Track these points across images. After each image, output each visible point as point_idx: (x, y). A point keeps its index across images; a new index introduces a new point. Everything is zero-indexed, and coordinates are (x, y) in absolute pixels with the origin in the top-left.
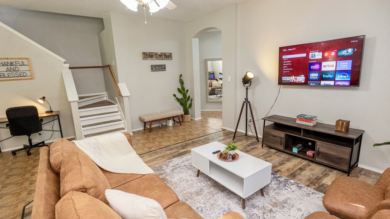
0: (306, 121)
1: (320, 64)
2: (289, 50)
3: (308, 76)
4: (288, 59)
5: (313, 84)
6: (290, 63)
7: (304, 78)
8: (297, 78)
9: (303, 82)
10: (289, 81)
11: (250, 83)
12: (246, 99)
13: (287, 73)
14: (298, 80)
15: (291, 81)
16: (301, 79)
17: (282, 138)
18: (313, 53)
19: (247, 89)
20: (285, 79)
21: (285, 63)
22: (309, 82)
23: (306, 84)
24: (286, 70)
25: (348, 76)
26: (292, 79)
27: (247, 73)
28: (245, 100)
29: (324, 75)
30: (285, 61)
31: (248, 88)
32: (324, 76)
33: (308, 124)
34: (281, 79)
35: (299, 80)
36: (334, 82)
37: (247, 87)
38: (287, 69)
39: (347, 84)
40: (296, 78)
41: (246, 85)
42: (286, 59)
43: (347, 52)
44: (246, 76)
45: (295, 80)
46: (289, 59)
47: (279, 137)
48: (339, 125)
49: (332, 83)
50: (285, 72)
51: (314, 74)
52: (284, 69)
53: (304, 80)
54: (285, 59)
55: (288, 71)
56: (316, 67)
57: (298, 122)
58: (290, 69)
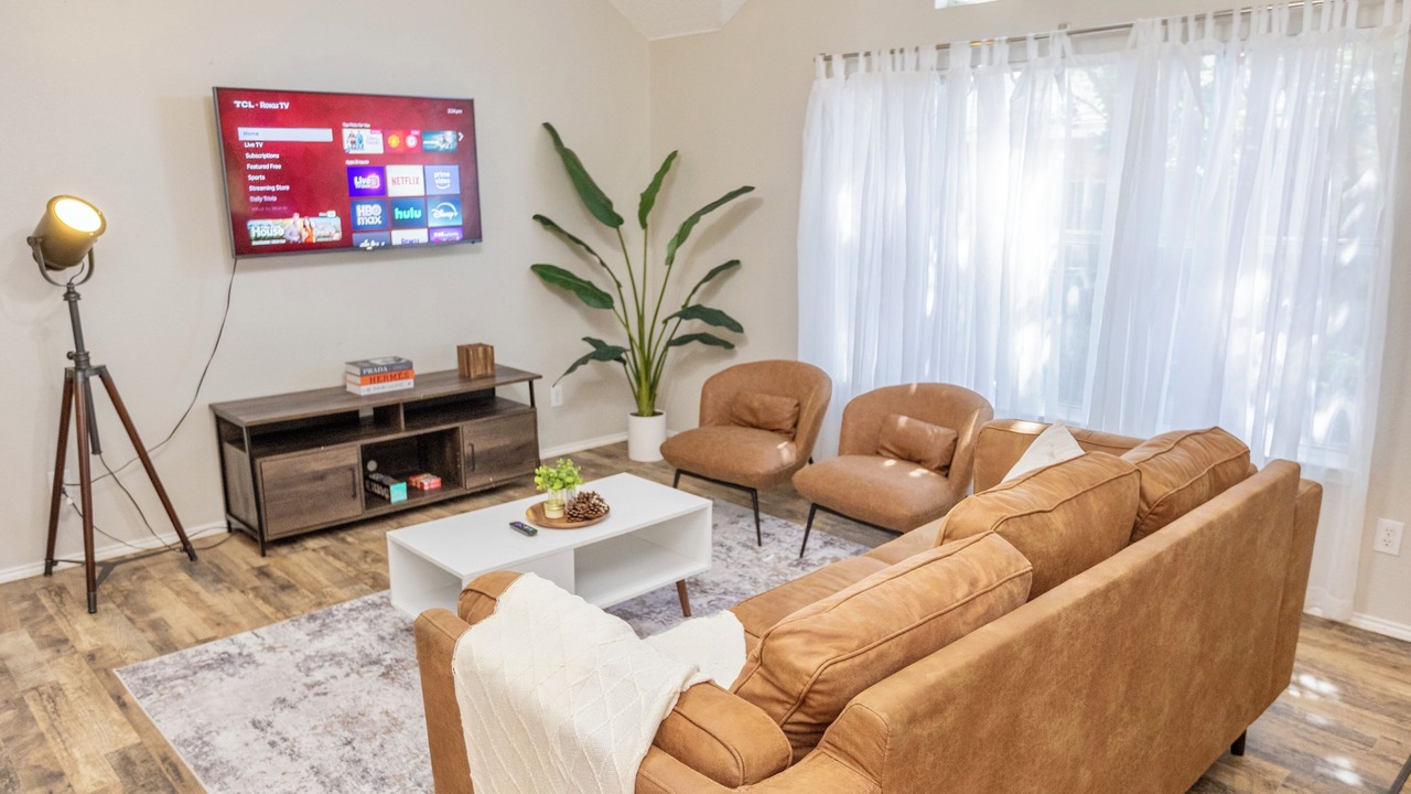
0: (393, 378)
1: (381, 172)
2: (263, 105)
3: (349, 216)
4: (265, 143)
5: (369, 242)
6: (275, 161)
7: (338, 222)
8: (313, 225)
9: (337, 237)
10: (281, 238)
11: (86, 260)
12: (79, 356)
13: (269, 204)
14: (316, 233)
15: (288, 237)
16: (327, 226)
17: (352, 469)
18: (355, 132)
19: (71, 296)
20: (263, 230)
21: (253, 161)
22: (356, 236)
23: (346, 244)
24: (262, 191)
25: (456, 214)
26: (292, 227)
27: (50, 203)
28: (72, 364)
29: (397, 210)
30: (250, 151)
31: (78, 289)
32: (399, 214)
33: (401, 385)
34: (246, 232)
35: (323, 233)
36: (426, 230)
37: (70, 286)
38: (268, 188)
39: (456, 235)
40: (307, 225)
41: (63, 277)
42: (254, 142)
43: (445, 141)
44: (48, 220)
45: (305, 235)
46: (269, 146)
48: (478, 358)
49: (420, 235)
50: (258, 199)
51: (369, 206)
52: (252, 188)
53: (340, 229)
54: (251, 142)
55: (269, 193)
56: (368, 182)
57: (368, 390)
58: (279, 188)
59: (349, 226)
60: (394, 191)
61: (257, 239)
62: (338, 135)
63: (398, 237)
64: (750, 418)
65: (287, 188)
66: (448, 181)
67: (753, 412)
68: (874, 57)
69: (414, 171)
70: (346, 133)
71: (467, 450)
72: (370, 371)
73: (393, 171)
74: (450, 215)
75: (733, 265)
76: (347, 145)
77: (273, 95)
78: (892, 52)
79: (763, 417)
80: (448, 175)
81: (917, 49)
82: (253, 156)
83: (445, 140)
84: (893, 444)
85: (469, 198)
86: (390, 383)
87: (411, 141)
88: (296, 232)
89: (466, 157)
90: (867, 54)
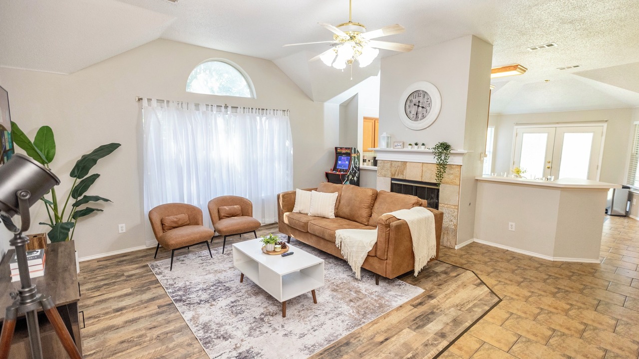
64: (174, 225)
67: (175, 222)
79: (180, 223)
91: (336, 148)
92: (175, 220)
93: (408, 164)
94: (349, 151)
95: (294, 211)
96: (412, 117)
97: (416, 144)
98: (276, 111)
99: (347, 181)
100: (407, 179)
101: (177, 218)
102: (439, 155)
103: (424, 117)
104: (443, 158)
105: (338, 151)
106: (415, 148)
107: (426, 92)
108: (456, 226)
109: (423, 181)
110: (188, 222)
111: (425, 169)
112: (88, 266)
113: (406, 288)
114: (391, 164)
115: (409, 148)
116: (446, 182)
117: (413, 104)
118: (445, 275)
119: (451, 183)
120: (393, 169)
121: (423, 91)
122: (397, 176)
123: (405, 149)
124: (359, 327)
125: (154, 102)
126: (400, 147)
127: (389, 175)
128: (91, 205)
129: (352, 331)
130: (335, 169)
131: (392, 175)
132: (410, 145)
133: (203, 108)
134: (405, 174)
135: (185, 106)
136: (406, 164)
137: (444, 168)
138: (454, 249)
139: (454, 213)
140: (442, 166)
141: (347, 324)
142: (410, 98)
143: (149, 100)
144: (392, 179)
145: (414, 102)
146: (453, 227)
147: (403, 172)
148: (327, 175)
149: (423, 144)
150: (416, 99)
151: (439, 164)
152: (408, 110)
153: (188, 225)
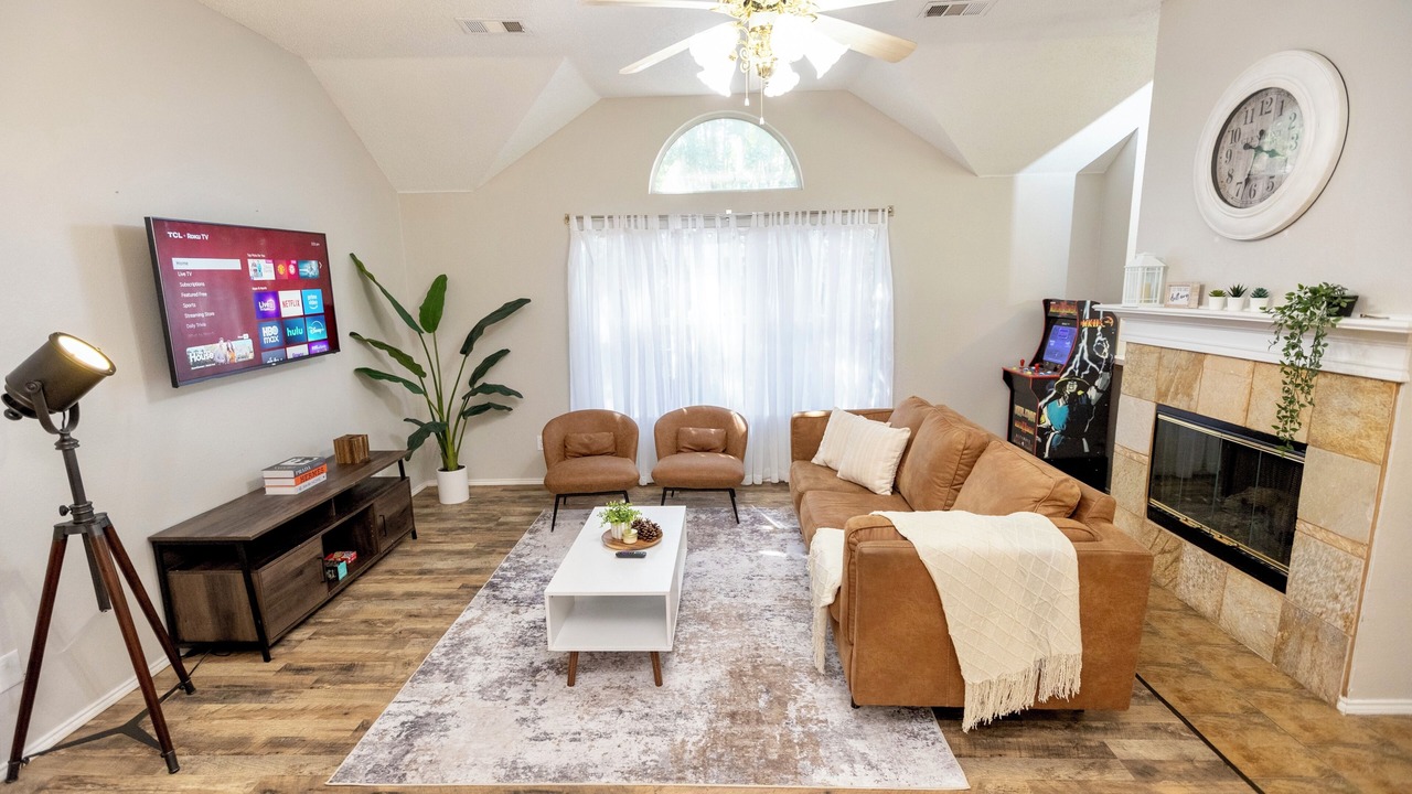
15: (217, 360)
18: (256, 261)
36: (306, 346)
47: (309, 563)
49: (303, 350)
56: (269, 305)
59: (259, 346)
60: (285, 313)
61: (195, 364)
62: (245, 265)
63: (292, 351)
64: (584, 451)
65: (213, 314)
66: (316, 302)
67: (586, 446)
68: (616, 220)
69: (294, 295)
70: (250, 262)
71: (379, 521)
72: (300, 472)
73: (284, 295)
74: (320, 330)
75: (504, 352)
76: (252, 273)
77: (196, 227)
78: (629, 217)
79: (594, 448)
80: (315, 297)
81: (646, 217)
82: (185, 285)
83: (310, 269)
84: (690, 444)
85: (329, 316)
86: (312, 480)
87: (292, 270)
88: (222, 356)
89: (323, 282)
90: (610, 217)
91: (1047, 303)
92: (586, 441)
93: (1207, 362)
94: (1074, 312)
95: (814, 461)
96: (1233, 192)
97: (1237, 293)
98: (849, 213)
99: (1057, 397)
100: (1200, 412)
101: (591, 439)
102: (1293, 336)
103: (1272, 188)
104: (1306, 346)
105: (1052, 310)
106: (1234, 307)
107: (1289, 94)
108: (1351, 621)
109: (1248, 426)
110: (610, 450)
111: (1259, 385)
112: (482, 494)
113: (916, 754)
114: (1160, 358)
115: (1213, 307)
116: (1331, 444)
117: (1240, 145)
118: (1130, 777)
119: (1349, 448)
120: (1164, 375)
121: (1280, 91)
122: (1174, 398)
123: (1202, 312)
124: (657, 783)
125: (588, 222)
126: (1184, 301)
127: (1152, 393)
128: (496, 398)
129: (634, 782)
130: (1038, 360)
131: (1162, 394)
132: (1217, 294)
133: (676, 224)
134: (1195, 394)
135: (641, 221)
136: (1201, 362)
137: (1306, 387)
138: (1333, 706)
139: (1348, 568)
140: (1301, 378)
141: (644, 763)
142: (1234, 125)
143: (580, 218)
144: (1161, 409)
145: (1244, 138)
146: (1340, 623)
147: (1190, 387)
148: (1008, 377)
149: (1260, 293)
150: (1254, 125)
151: (1291, 370)
152: (1224, 169)
153: (612, 454)
